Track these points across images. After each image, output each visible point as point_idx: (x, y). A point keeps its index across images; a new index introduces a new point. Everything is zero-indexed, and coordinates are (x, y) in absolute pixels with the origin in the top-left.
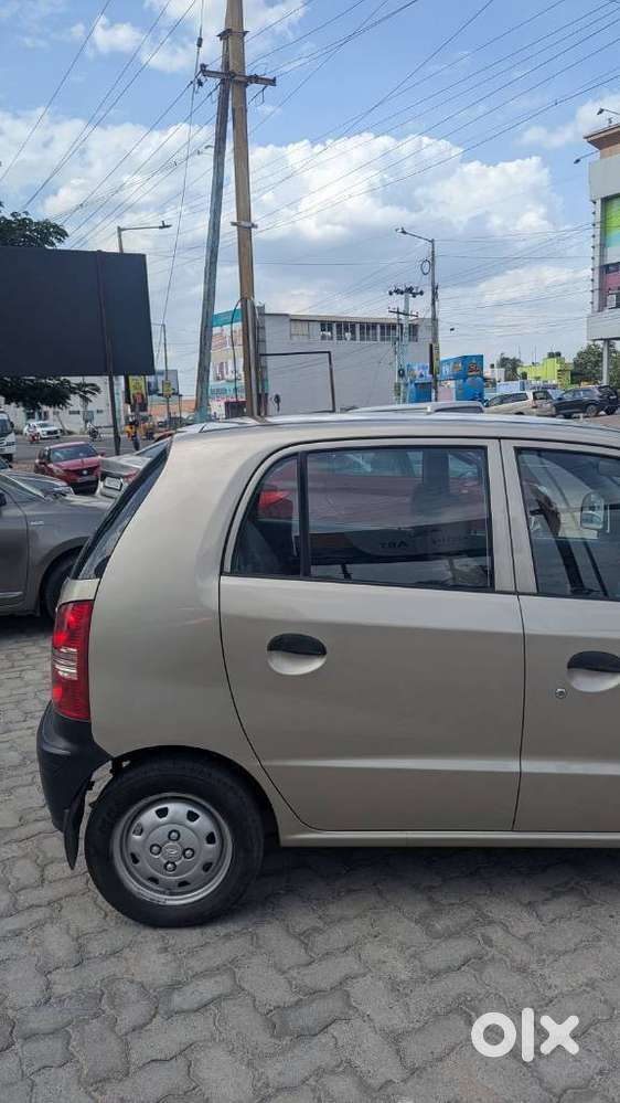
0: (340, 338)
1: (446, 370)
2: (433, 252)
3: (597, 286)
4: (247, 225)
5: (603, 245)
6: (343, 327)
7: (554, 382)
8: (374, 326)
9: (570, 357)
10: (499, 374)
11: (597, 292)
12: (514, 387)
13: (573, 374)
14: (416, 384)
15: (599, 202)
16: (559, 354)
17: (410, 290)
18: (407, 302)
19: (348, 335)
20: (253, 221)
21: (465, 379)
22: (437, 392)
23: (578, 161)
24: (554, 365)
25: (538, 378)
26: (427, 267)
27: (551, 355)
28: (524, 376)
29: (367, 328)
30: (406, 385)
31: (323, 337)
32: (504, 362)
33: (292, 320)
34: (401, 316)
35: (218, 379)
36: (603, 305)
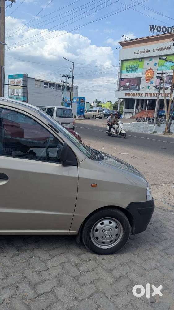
0: (50, 88)
1: (75, 100)
2: (73, 66)
3: (118, 84)
4: (3, 44)
5: (121, 73)
6: (51, 85)
7: (109, 109)
8: (60, 86)
9: (113, 103)
10: (95, 105)
11: (118, 85)
12: (98, 109)
13: (114, 107)
14: (67, 103)
15: (121, 61)
16: (110, 101)
17: (67, 76)
18: (66, 79)
19: (52, 87)
20: (5, 43)
21: (80, 103)
22: (71, 106)
23: (117, 49)
24: (109, 104)
25: (104, 107)
26: (71, 70)
27: (108, 101)
28: (101, 106)
29: (58, 86)
30: (64, 103)
31: (45, 87)
32: (97, 102)
33: (36, 80)
34: (65, 83)
35: (12, 94)
36: (119, 89)
